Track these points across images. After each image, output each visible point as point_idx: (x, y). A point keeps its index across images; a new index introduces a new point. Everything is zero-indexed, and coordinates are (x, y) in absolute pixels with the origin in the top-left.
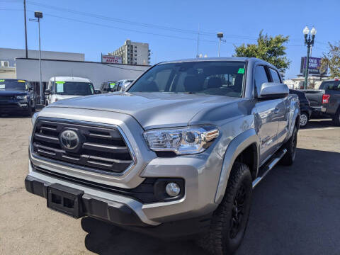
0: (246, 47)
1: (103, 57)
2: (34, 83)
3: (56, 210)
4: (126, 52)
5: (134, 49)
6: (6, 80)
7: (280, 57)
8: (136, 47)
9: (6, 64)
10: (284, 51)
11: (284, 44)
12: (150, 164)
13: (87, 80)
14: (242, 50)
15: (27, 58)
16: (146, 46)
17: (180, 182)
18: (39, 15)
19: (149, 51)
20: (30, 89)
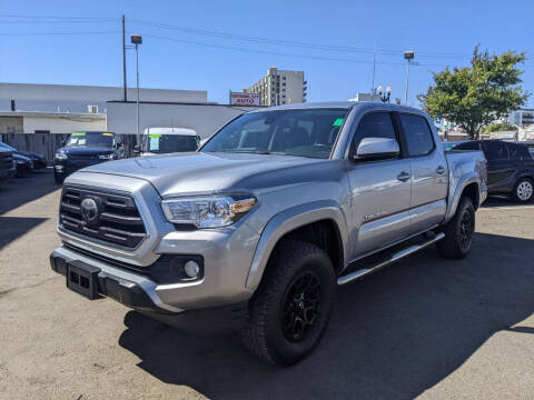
0: (453, 73)
1: (232, 95)
2: (129, 136)
3: (74, 290)
4: (269, 86)
5: (282, 81)
6: (88, 133)
7: (510, 87)
8: (284, 78)
9: (94, 110)
10: (518, 77)
11: (518, 66)
12: (165, 238)
13: (192, 132)
14: (445, 78)
15: (125, 102)
16: (301, 75)
17: (199, 259)
18: (137, 40)
19: (305, 83)
20: (119, 145)
